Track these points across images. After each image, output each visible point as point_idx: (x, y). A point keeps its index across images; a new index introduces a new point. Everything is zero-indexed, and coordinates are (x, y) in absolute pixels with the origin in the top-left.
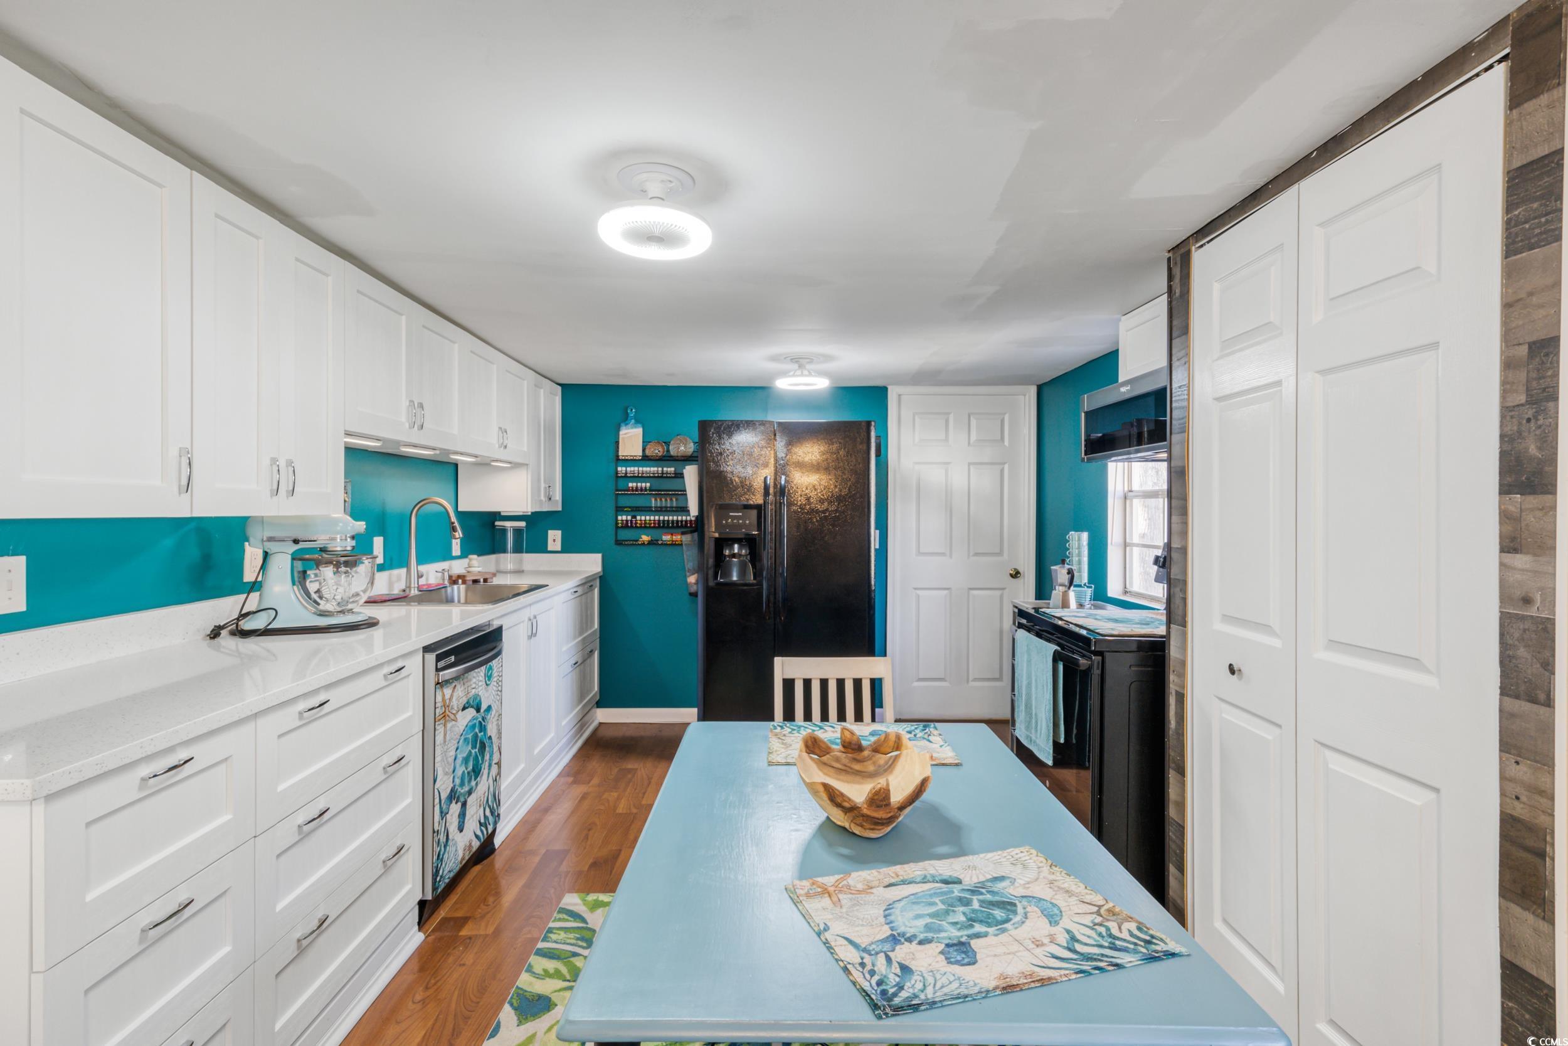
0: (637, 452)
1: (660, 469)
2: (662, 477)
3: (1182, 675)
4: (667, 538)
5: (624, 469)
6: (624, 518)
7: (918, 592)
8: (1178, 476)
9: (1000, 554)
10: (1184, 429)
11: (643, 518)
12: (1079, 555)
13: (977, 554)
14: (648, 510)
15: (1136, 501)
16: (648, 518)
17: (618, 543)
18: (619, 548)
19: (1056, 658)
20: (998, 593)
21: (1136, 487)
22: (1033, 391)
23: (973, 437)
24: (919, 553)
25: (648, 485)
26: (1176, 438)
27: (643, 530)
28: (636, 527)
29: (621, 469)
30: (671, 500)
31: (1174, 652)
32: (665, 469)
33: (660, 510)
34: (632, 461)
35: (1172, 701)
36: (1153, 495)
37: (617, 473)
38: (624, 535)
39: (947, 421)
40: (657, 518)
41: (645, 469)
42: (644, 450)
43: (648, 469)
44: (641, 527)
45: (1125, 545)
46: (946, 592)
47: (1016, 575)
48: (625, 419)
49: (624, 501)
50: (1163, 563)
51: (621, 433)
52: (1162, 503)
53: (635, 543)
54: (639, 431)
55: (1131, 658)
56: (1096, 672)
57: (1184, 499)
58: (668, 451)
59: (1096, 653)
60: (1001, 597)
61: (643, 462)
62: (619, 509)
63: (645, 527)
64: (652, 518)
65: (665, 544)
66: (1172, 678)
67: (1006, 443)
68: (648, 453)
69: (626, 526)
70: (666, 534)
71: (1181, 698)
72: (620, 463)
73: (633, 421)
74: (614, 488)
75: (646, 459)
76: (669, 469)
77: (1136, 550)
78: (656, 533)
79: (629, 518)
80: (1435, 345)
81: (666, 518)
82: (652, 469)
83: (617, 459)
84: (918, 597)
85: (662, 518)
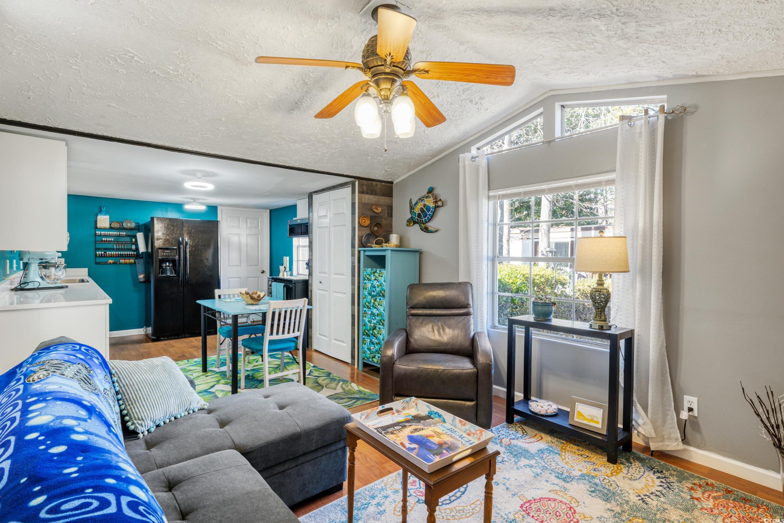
0: (107, 225)
1: (118, 233)
2: (119, 236)
3: (312, 286)
4: (122, 261)
5: (100, 232)
6: (100, 253)
7: (230, 279)
8: (311, 243)
9: (258, 265)
10: (312, 233)
11: (110, 253)
12: (287, 263)
13: (250, 265)
14: (113, 249)
15: (301, 248)
16: (112, 253)
17: (96, 263)
18: (97, 266)
19: (284, 286)
20: (257, 278)
21: (300, 244)
22: (268, 211)
23: (249, 225)
24: (229, 266)
25: (112, 239)
26: (310, 235)
27: (110, 258)
28: (107, 257)
29: (98, 232)
30: (124, 246)
31: (310, 282)
32: (121, 233)
33: (118, 250)
34: (105, 229)
35: (310, 292)
36: (305, 246)
37: (96, 234)
38: (99, 260)
39: (239, 220)
40: (117, 253)
41: (110, 233)
42: (110, 225)
43: (112, 233)
44: (109, 257)
45: (298, 261)
46: (239, 279)
47: (263, 272)
48: (100, 211)
49: (98, 246)
50: (308, 264)
51: (98, 217)
52: (307, 249)
53: (106, 263)
54: (107, 217)
55: (300, 284)
56: (294, 288)
57: (312, 248)
58: (122, 225)
59: (294, 283)
60: (258, 280)
61: (110, 230)
62: (97, 249)
63: (111, 257)
64: (115, 253)
65: (122, 264)
66: (310, 287)
67: (260, 228)
68: (112, 226)
69: (101, 256)
70: (122, 259)
71: (311, 291)
72: (97, 229)
73: (104, 213)
74: (94, 240)
75: (111, 228)
76: (123, 233)
77: (301, 262)
78: (116, 260)
79: (103, 253)
80: (345, 225)
81: (122, 253)
82: (114, 233)
83: (96, 228)
84: (229, 281)
85: (119, 253)
